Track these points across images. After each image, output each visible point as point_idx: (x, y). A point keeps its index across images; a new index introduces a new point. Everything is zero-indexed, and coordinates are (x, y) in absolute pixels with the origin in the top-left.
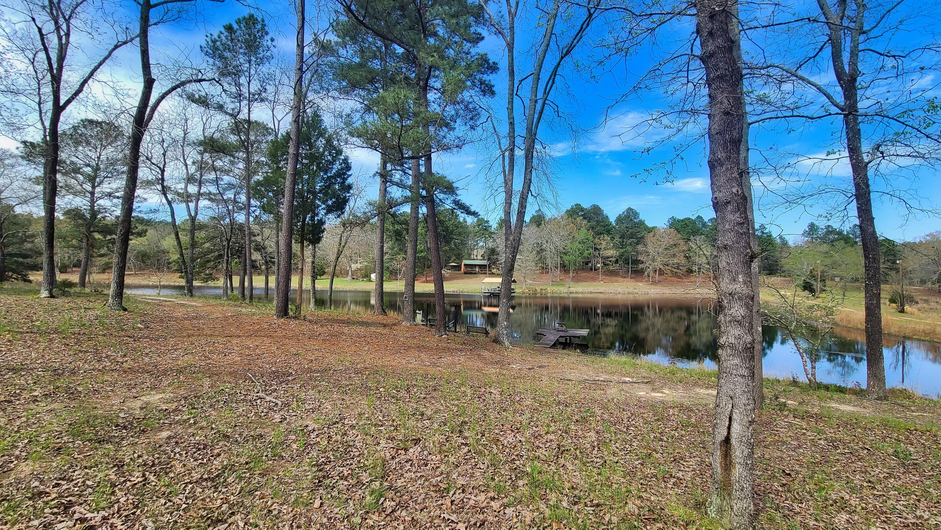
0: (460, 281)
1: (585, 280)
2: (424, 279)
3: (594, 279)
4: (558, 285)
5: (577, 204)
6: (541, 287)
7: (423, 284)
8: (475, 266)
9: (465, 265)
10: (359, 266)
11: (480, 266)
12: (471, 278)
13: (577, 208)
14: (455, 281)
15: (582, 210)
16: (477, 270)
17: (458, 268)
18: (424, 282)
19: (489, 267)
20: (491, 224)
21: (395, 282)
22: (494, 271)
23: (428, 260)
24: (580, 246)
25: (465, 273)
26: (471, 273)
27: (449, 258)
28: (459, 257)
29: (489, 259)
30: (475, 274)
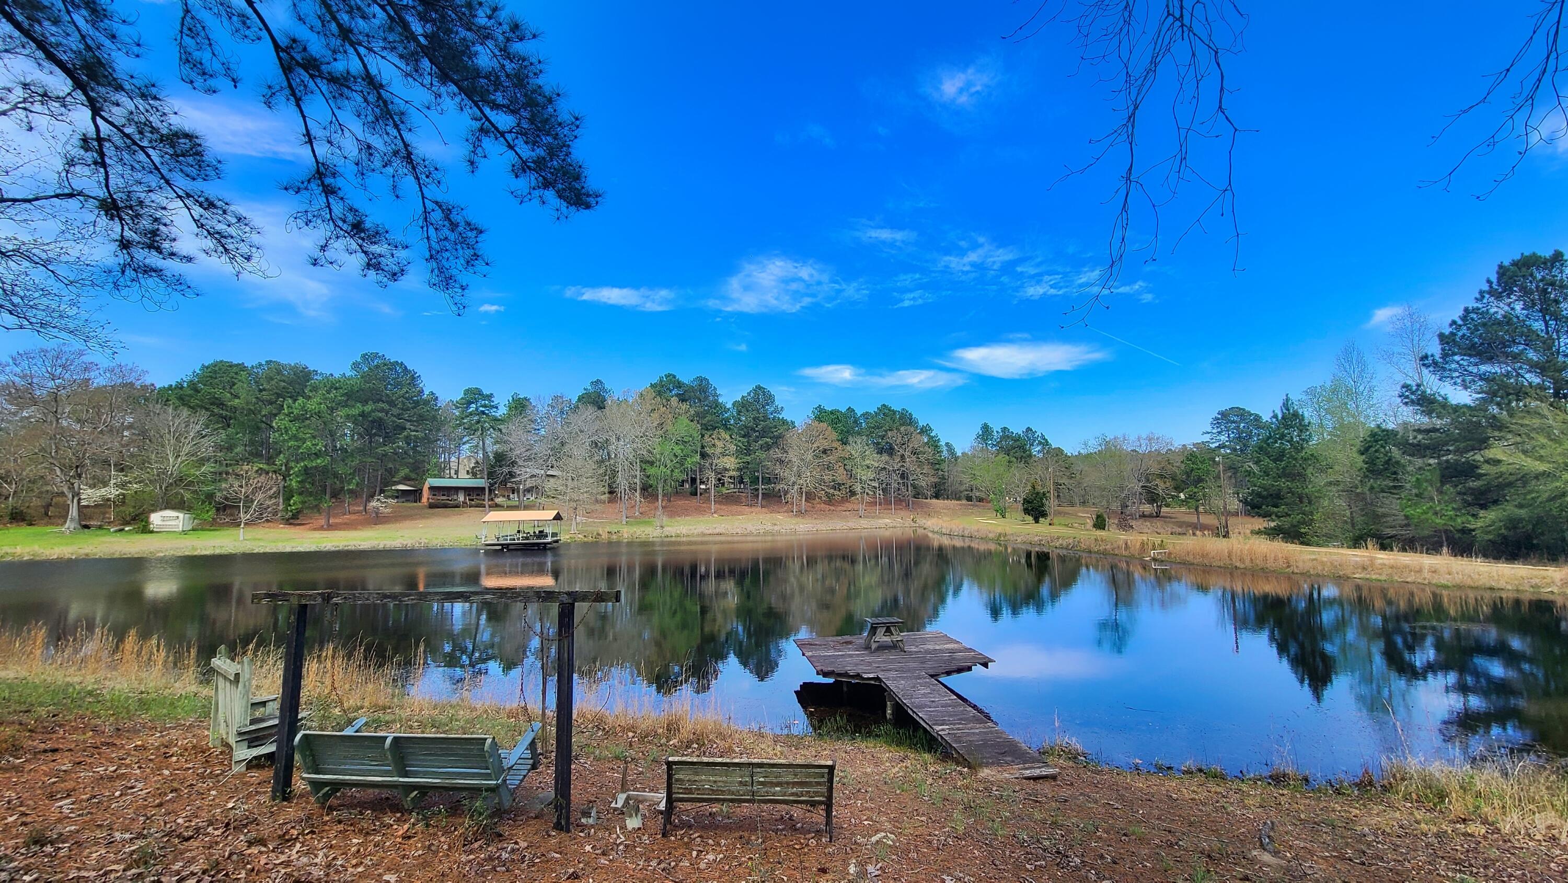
0: (421, 523)
1: (685, 512)
2: (322, 522)
3: (700, 511)
4: (638, 523)
5: (670, 375)
6: (607, 529)
7: (318, 535)
8: (457, 489)
9: (432, 489)
10: (111, 492)
11: (468, 490)
12: (448, 516)
13: (670, 382)
14: (408, 523)
15: (679, 385)
16: (461, 498)
17: (415, 495)
18: (321, 528)
19: (490, 491)
20: (496, 400)
21: (232, 532)
22: (499, 500)
23: (336, 475)
24: (677, 450)
25: (431, 506)
26: (445, 506)
27: (391, 472)
28: (418, 471)
29: (491, 475)
30: (457, 506)
